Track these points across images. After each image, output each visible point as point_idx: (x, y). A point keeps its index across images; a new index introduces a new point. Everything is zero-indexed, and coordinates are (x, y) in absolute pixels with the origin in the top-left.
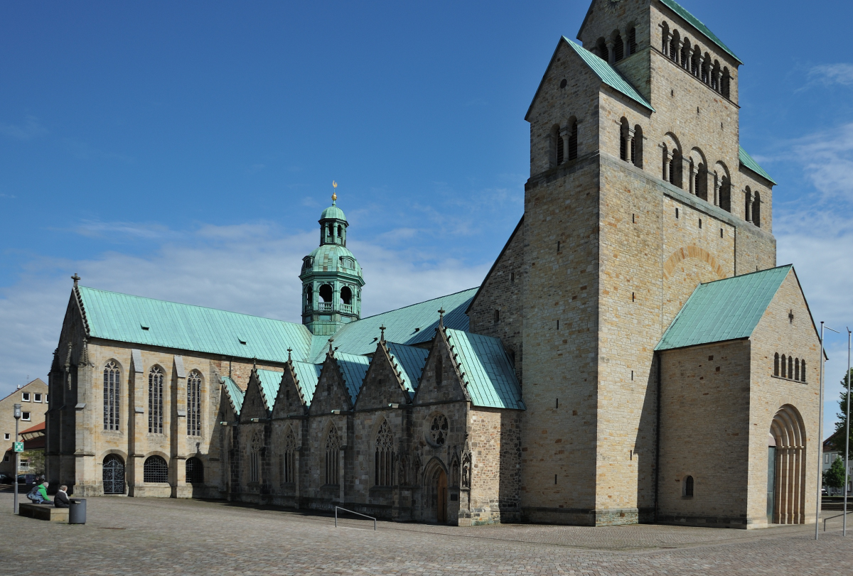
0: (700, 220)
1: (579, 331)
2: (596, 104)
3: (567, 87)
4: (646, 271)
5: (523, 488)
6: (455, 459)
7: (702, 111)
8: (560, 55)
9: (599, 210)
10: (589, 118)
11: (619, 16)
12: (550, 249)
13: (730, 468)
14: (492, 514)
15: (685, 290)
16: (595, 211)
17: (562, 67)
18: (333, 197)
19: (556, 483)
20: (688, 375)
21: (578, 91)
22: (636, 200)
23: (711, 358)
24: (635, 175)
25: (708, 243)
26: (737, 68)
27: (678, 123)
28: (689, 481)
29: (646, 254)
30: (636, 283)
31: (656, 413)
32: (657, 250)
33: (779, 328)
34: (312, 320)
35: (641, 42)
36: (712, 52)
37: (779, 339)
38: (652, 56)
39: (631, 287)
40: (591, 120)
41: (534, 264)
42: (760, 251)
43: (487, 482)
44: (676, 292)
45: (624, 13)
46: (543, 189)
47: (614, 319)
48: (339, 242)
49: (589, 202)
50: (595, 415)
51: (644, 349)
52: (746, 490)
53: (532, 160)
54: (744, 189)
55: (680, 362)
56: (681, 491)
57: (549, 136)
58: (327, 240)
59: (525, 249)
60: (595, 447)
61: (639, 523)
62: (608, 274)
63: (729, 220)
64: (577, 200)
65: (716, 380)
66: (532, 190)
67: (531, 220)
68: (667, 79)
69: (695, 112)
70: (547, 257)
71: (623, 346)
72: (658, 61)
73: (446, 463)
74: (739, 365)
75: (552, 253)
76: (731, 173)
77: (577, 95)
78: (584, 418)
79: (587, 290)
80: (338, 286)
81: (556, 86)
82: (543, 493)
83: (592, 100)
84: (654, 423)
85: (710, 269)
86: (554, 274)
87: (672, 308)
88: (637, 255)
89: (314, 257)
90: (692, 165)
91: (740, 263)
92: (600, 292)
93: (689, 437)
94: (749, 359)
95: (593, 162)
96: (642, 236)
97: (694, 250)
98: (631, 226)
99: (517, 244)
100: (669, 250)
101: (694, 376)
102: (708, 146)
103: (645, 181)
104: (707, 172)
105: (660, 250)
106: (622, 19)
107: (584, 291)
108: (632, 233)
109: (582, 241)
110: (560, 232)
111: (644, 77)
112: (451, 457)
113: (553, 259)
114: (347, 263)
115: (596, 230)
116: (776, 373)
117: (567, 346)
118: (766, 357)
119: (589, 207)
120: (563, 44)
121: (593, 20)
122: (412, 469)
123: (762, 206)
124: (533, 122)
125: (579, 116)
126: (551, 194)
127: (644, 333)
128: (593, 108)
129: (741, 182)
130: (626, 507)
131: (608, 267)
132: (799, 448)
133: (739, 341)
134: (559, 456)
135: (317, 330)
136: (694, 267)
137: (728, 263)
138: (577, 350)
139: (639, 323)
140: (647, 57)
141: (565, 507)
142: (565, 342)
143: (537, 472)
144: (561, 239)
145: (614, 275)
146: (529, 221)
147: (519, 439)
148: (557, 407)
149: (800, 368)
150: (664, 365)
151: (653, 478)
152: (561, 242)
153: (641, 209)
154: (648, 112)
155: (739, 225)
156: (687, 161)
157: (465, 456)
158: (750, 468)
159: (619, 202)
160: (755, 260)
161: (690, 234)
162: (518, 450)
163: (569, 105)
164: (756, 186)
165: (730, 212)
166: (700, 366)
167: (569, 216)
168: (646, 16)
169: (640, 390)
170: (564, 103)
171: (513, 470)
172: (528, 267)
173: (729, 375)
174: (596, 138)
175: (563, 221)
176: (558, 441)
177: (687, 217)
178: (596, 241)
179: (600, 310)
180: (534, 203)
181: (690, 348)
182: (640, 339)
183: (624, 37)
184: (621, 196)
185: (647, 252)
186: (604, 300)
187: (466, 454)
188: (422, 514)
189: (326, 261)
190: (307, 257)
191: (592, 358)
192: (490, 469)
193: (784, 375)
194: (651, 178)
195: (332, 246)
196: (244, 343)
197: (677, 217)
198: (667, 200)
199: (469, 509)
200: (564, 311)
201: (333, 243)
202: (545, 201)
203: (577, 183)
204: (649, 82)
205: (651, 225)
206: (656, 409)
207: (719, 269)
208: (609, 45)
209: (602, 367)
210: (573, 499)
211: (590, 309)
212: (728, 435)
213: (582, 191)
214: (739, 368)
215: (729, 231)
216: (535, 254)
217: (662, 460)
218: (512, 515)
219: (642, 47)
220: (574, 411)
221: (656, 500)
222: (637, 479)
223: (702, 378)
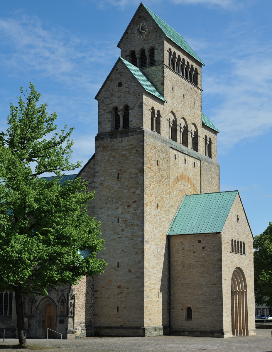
0: (185, 159)
1: (132, 225)
2: (141, 101)
3: (122, 87)
4: (163, 191)
5: (95, 315)
6: (63, 298)
7: (186, 96)
8: (118, 67)
9: (144, 161)
10: (136, 108)
11: (144, 41)
12: (113, 177)
13: (212, 303)
14: (82, 331)
15: (179, 200)
16: (141, 161)
17: (119, 75)
19: (118, 312)
20: (186, 250)
21: (130, 91)
22: (158, 153)
23: (199, 242)
24: (158, 139)
25: (189, 172)
26: (201, 67)
27: (175, 105)
28: (189, 310)
29: (163, 182)
30: (159, 198)
31: (168, 270)
32: (167, 179)
33: (233, 226)
35: (158, 60)
36: (190, 60)
37: (233, 232)
38: (164, 69)
39: (157, 201)
40: (138, 110)
41: (102, 184)
42: (212, 173)
43: (79, 312)
44: (175, 201)
45: (148, 40)
46: (107, 142)
47: (150, 219)
49: (137, 155)
50: (143, 273)
51: (163, 235)
52: (222, 316)
53: (99, 123)
54: (204, 138)
55: (181, 242)
56: (184, 316)
57: (110, 112)
59: (96, 174)
60: (143, 291)
61: (164, 335)
62: (147, 195)
63: (198, 157)
64: (130, 152)
65: (202, 254)
66: (100, 141)
67: (99, 158)
68: (171, 81)
69: (183, 97)
70: (110, 181)
71: (154, 234)
72: (167, 72)
73: (55, 300)
74: (216, 247)
75: (114, 179)
76: (198, 129)
77: (129, 93)
78: (135, 274)
79: (137, 203)
81: (115, 85)
82: (110, 318)
83: (139, 98)
84: (167, 276)
85: (190, 186)
86: (115, 191)
87: (174, 210)
88: (159, 183)
90: (181, 128)
91: (203, 181)
92: (145, 205)
93: (188, 285)
94: (221, 244)
95: (140, 134)
96: (161, 172)
97: (183, 176)
98: (156, 167)
99: (89, 170)
100: (172, 178)
101: (190, 251)
102: (188, 116)
103: (162, 142)
104: (188, 130)
105: (168, 179)
106: (146, 43)
107: (135, 203)
108: (157, 171)
109: (134, 176)
110: (119, 169)
111: (160, 81)
112: (59, 297)
113: (114, 183)
115: (142, 171)
116: (232, 251)
117: (124, 233)
118: (228, 242)
119: (138, 158)
120: (120, 61)
121: (127, 38)
122: (29, 304)
123: (212, 145)
124: (100, 102)
125: (130, 105)
126: (113, 146)
127: (163, 225)
128: (139, 103)
129: (203, 134)
130: (157, 325)
131: (147, 191)
132: (243, 291)
133: (216, 234)
134: (120, 296)
136: (183, 186)
137: (197, 181)
138: (130, 236)
139: (160, 220)
140: (162, 70)
141: (124, 326)
142: (123, 230)
143: (105, 305)
144: (120, 173)
145: (150, 195)
146: (98, 158)
147: (93, 285)
148: (118, 267)
149: (243, 247)
150: (172, 243)
151: (168, 308)
152: (120, 174)
153: (161, 157)
154: (162, 102)
155: (203, 159)
156: (179, 126)
157: (72, 296)
158: (223, 304)
159: (152, 155)
160: (210, 178)
161: (181, 167)
162: (93, 291)
163: (123, 98)
164: (210, 135)
165: (198, 152)
166: (193, 245)
167: (125, 160)
168: (161, 46)
169: (161, 258)
170: (121, 96)
171: (90, 304)
172: (98, 185)
173: (210, 252)
174: (141, 120)
175: (121, 162)
176: (119, 287)
177: (179, 158)
178: (142, 177)
179: (144, 215)
180: (101, 149)
181: (187, 235)
182: (161, 229)
183: (147, 54)
184: (153, 151)
185: (163, 181)
186: (146, 209)
187: (71, 295)
188: (36, 333)
191: (140, 241)
192: (80, 303)
193: (236, 252)
194: (164, 139)
197: (175, 159)
198: (171, 150)
199: (73, 328)
200: (122, 213)
202: (109, 149)
203: (130, 143)
204: (163, 84)
205: (165, 165)
206: (168, 268)
207: (193, 185)
208: (138, 56)
209: (146, 246)
210: (129, 321)
211: (139, 213)
212: (211, 284)
213: (133, 148)
214: (215, 248)
215: (198, 163)
216: (102, 178)
217: (172, 297)
218: (90, 332)
219: (159, 63)
220: (129, 270)
221: (170, 321)
222: (161, 309)
223: (194, 252)
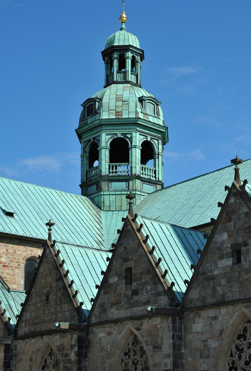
18: (121, 17)
34: (99, 189)
48: (134, 81)
58: (117, 77)
80: (138, 139)
89: (101, 100)
114: (149, 108)
135: (107, 203)
189: (120, 103)
190: (90, 100)
195: (125, 85)
196: (10, 214)
201: (126, 82)
